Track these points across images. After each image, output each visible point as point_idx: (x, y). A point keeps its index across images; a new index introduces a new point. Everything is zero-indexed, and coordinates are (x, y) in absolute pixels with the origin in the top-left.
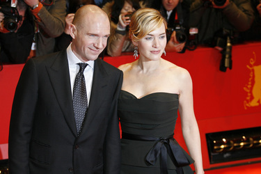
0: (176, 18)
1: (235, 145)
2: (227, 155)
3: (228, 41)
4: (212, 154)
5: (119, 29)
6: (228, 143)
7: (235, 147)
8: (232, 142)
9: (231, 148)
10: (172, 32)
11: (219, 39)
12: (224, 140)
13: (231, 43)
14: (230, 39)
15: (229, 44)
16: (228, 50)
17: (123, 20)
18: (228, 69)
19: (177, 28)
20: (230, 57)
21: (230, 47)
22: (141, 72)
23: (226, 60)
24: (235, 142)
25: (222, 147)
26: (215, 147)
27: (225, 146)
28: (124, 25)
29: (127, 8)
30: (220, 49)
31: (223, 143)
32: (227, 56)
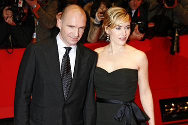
0: (139, 15)
1: (181, 108)
2: (174, 116)
3: (176, 32)
4: (164, 115)
5: (95, 23)
6: (175, 107)
7: (181, 110)
8: (178, 106)
9: (178, 111)
10: (135, 25)
11: (170, 31)
12: (173, 105)
13: (178, 33)
14: (178, 31)
15: (177, 35)
16: (176, 39)
17: (98, 16)
18: (176, 53)
19: (139, 23)
20: (178, 44)
21: (178, 37)
22: (111, 54)
23: (175, 46)
24: (180, 106)
25: (172, 109)
26: (166, 110)
27: (174, 109)
28: (99, 20)
29: (102, 8)
30: (171, 38)
31: (172, 107)
32: (175, 43)
